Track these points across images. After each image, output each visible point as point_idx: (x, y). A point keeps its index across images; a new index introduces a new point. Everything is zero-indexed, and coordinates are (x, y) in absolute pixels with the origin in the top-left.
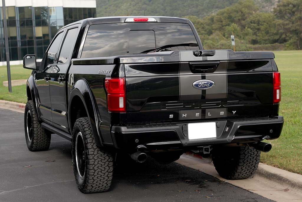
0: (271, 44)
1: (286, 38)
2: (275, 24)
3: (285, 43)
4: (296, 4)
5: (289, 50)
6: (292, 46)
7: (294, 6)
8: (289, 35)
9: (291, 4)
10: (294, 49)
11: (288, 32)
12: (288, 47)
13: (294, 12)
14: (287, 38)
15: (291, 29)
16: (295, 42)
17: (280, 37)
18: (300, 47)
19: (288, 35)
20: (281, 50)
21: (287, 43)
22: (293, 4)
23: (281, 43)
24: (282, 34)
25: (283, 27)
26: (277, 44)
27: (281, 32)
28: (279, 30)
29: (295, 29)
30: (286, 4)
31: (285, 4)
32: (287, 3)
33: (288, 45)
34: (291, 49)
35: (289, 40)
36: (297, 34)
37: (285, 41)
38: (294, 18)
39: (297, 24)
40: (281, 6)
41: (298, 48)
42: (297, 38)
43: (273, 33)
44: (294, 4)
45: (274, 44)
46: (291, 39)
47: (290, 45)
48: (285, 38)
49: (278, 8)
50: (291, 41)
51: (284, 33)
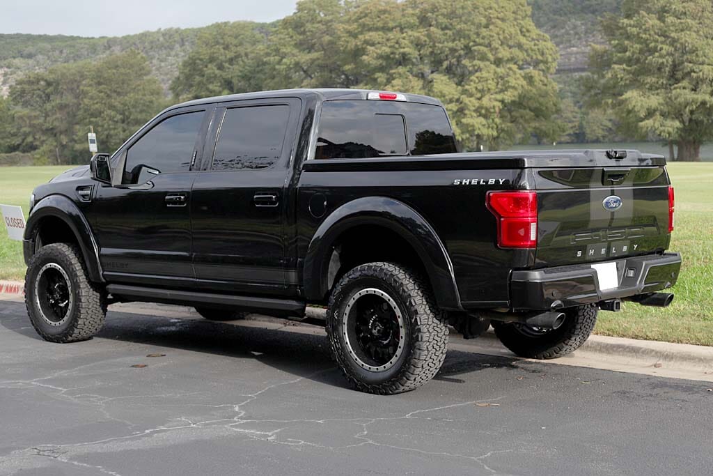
0: (6, 152)
1: (34, 144)
2: (14, 117)
3: (32, 152)
4: (52, 80)
5: (40, 165)
6: (46, 158)
7: (49, 84)
8: (40, 138)
9: (43, 79)
10: (49, 164)
11: (38, 132)
12: (38, 159)
13: (48, 96)
14: (37, 143)
15: (44, 128)
16: (50, 151)
17: (23, 140)
18: (61, 161)
19: (37, 137)
20: (25, 164)
21: (37, 151)
22: (46, 81)
23: (24, 152)
24: (26, 135)
25: (28, 122)
26: (17, 153)
27: (25, 132)
28: (21, 127)
29: (51, 127)
30: (34, 80)
31: (31, 79)
32: (35, 78)
33: (38, 156)
34: (44, 164)
35: (40, 146)
36: (55, 135)
37: (32, 148)
38: (48, 106)
39: (54, 117)
40: (25, 84)
41: (57, 160)
42: (55, 144)
43: (10, 133)
44: (48, 79)
45: (13, 154)
46: (45, 145)
47: (42, 156)
48: (32, 142)
49: (18, 87)
50: (44, 148)
51: (30, 132)
